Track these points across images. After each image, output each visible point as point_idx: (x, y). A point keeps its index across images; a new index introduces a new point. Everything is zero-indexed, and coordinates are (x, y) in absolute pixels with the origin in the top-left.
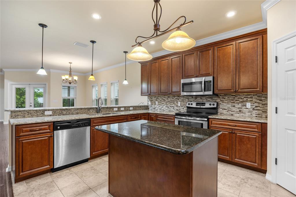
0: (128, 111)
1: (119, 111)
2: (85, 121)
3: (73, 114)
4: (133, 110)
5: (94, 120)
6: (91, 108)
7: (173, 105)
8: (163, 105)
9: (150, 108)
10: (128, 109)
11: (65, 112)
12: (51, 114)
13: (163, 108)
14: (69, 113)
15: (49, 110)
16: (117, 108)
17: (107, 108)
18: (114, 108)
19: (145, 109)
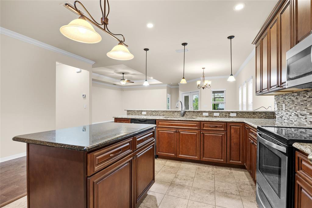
0: (226, 117)
1: (211, 117)
2: (151, 121)
3: (160, 116)
4: (237, 117)
5: (160, 122)
6: (176, 111)
7: (305, 112)
8: (291, 110)
9: (277, 116)
10: (228, 115)
11: (154, 114)
12: (145, 114)
13: (291, 117)
14: (157, 114)
15: (144, 111)
16: (208, 113)
17: (198, 112)
18: (203, 113)
19: (265, 118)
